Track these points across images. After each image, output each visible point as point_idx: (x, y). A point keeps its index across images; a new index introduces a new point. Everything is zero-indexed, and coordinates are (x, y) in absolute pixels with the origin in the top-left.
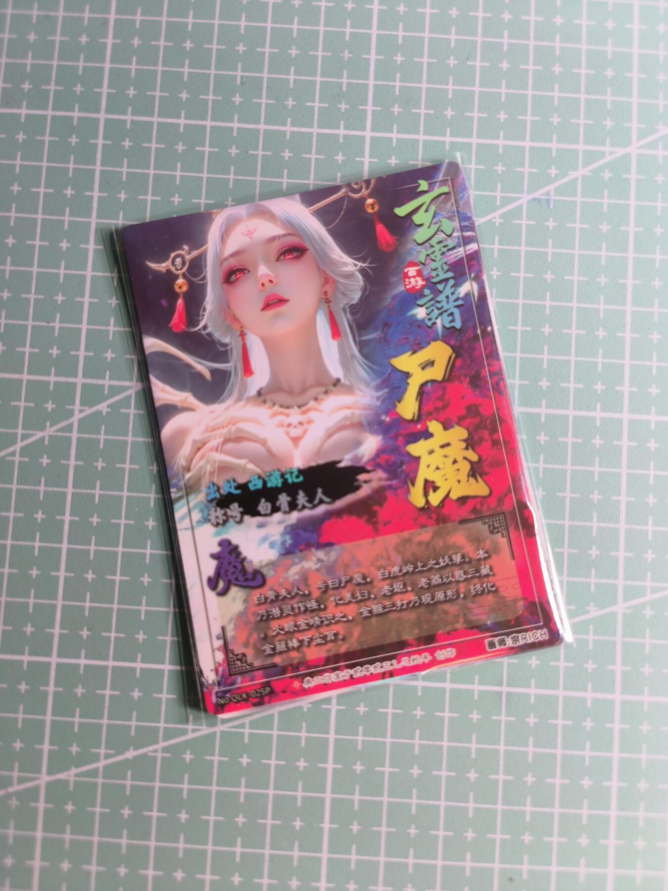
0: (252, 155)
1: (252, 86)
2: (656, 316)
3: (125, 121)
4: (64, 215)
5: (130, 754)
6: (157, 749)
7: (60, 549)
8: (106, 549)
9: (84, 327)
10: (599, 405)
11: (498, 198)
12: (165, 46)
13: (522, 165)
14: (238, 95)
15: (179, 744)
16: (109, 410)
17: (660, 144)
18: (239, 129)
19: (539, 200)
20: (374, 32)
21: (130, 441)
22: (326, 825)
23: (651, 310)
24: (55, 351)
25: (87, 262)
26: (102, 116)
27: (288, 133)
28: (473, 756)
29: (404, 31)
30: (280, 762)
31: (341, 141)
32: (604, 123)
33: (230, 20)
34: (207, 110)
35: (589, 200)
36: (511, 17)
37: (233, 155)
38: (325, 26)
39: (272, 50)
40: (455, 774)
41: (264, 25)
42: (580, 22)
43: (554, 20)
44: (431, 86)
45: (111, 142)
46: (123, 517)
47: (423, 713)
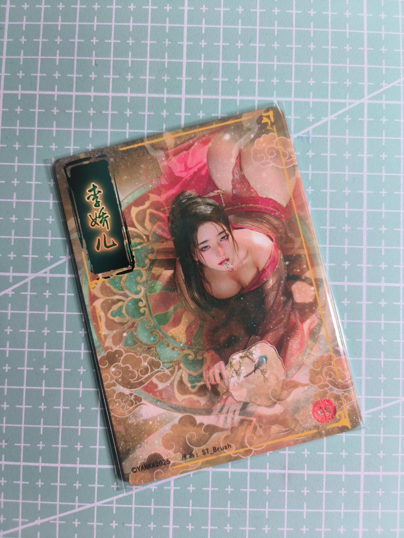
0: (104, 114)
1: (103, 67)
2: (383, 215)
3: (17, 95)
5: (38, 522)
6: (56, 518)
8: (14, 387)
10: (346, 277)
12: (42, 42)
13: (290, 114)
14: (93, 73)
15: (70, 515)
16: (13, 293)
17: (384, 96)
18: (94, 96)
19: (301, 138)
20: (186, 25)
21: (28, 314)
23: (380, 211)
27: (129, 98)
28: (267, 517)
29: (206, 24)
30: (137, 525)
31: (165, 102)
32: (345, 83)
33: (87, 22)
34: (73, 84)
35: (336, 137)
36: (279, 11)
37: (91, 115)
38: (151, 23)
39: (116, 41)
40: (255, 529)
41: (110, 24)
42: (327, 13)
43: (309, 12)
44: (225, 62)
45: (8, 110)
46: (26, 365)
47: (233, 489)
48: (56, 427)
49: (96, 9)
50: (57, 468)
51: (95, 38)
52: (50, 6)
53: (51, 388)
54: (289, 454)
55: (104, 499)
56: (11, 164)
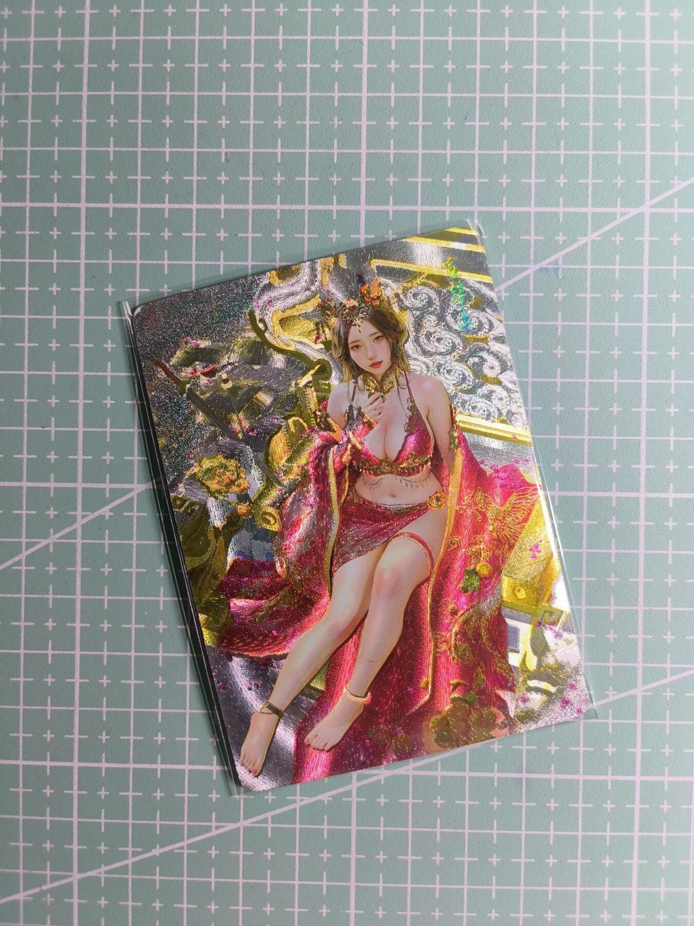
0: (242, 237)
1: (237, 163)
2: (673, 388)
3: (107, 210)
4: (51, 314)
5: (157, 852)
6: (183, 846)
7: (73, 656)
8: (117, 653)
9: (81, 429)
10: (614, 485)
11: (503, 270)
12: (143, 124)
13: (528, 232)
14: (223, 174)
15: (203, 840)
16: (112, 514)
17: (676, 200)
18: (226, 210)
19: (546, 270)
20: (364, 94)
21: (135, 545)
22: (352, 912)
23: (668, 381)
24: (52, 457)
25: (78, 362)
26: (83, 205)
27: (278, 212)
28: (495, 842)
29: (396, 92)
30: (304, 855)
31: (335, 218)
32: (614, 181)
33: (211, 91)
34: (193, 191)
35: (600, 267)
36: (511, 67)
37: (222, 239)
38: (311, 91)
39: (257, 122)
40: (477, 859)
41: (246, 94)
42: (587, 68)
43: (559, 67)
44: (427, 152)
45: (94, 233)
46: (133, 621)
47: (444, 802)
48: (181, 711)
49: (224, 70)
50: (184, 771)
51: (224, 117)
52: (151, 65)
53: (172, 655)
54: (527, 750)
55: (254, 816)
56: (102, 318)
